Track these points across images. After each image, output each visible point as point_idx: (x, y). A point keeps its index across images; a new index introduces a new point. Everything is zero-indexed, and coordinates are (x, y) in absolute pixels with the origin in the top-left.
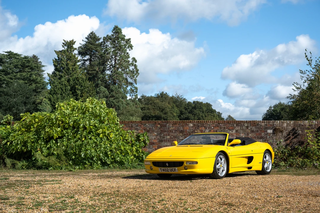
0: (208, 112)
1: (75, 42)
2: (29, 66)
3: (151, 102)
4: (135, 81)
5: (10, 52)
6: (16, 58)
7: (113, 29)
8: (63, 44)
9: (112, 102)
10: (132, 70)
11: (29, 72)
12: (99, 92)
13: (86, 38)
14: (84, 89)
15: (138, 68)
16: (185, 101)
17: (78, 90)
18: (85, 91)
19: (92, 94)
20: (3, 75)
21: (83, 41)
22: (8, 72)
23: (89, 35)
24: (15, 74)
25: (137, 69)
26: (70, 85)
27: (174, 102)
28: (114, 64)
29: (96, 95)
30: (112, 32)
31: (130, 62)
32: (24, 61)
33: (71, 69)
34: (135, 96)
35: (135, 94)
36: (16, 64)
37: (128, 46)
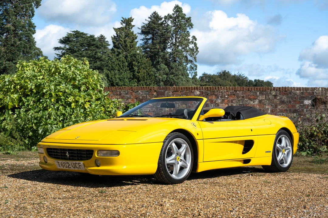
1: (133, 19)
2: (94, 45)
3: (212, 79)
4: (194, 58)
5: (77, 31)
6: (82, 37)
7: (174, 8)
8: (121, 22)
9: (172, 79)
10: (192, 48)
11: (94, 50)
12: (159, 69)
13: (149, 18)
14: (141, 65)
15: (198, 46)
16: (247, 80)
17: (135, 66)
18: (142, 67)
19: (149, 70)
20: (69, 53)
21: (146, 20)
22: (75, 50)
23: (152, 15)
24: (81, 52)
25: (197, 47)
26: (128, 61)
27: (236, 81)
28: (175, 42)
29: (157, 72)
30: (173, 11)
31: (190, 41)
32: (89, 40)
33: (129, 46)
34: (194, 73)
35: (195, 72)
36: (82, 42)
37: (188, 24)
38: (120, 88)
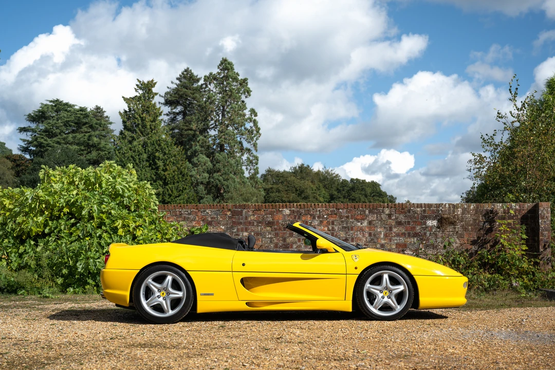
0: (374, 196)
1: (156, 83)
2: (86, 123)
3: (282, 179)
4: (254, 146)
5: (57, 100)
6: (66, 110)
7: (220, 63)
8: (136, 87)
9: (218, 179)
10: (249, 128)
11: (86, 132)
12: (197, 164)
13: (177, 79)
14: (169, 158)
15: (259, 125)
16: (339, 179)
17: (158, 160)
18: (170, 161)
19: (181, 166)
20: (45, 138)
21: (172, 83)
22: (54, 132)
23: (183, 73)
24: (65, 136)
25: (257, 126)
26: (147, 152)
27: (321, 181)
28: (222, 120)
29: (193, 168)
30: (218, 68)
31: (247, 116)
32: (79, 115)
33: (148, 127)
34: (254, 170)
35: (255, 168)
36: (66, 119)
37: (242, 90)
38: (180, 206)
